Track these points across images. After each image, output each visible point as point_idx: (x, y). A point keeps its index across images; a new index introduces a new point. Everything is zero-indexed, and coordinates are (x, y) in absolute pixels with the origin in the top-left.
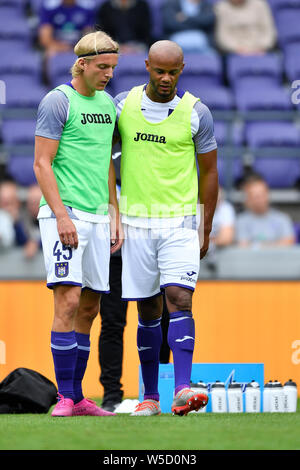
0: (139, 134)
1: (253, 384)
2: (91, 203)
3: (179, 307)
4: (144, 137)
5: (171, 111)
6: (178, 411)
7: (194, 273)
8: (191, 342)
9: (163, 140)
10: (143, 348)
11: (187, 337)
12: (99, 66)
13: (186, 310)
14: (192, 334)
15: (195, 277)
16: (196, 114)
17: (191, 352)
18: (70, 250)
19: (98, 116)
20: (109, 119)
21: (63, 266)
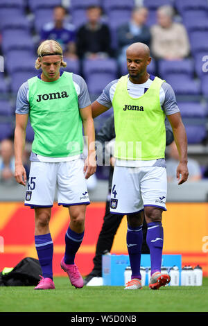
0: (126, 106)
1: (174, 268)
2: (50, 151)
3: (153, 220)
5: (146, 90)
6: (153, 286)
7: (164, 197)
8: (161, 242)
9: (142, 109)
10: (131, 245)
11: (158, 239)
13: (158, 221)
14: (162, 236)
15: (164, 200)
16: (162, 90)
17: (161, 248)
18: (34, 183)
19: (55, 94)
20: (65, 95)
21: (30, 193)
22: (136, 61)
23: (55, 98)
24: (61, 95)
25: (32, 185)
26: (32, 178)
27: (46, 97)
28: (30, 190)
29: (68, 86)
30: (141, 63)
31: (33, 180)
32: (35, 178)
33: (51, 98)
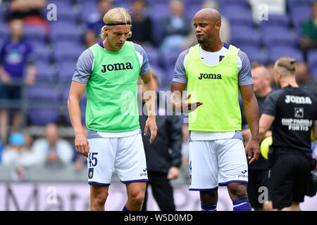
0: (201, 75)
4: (206, 76)
7: (246, 171)
9: (220, 77)
12: (115, 33)
18: (96, 159)
19: (119, 65)
20: (130, 66)
21: (91, 170)
22: (201, 25)
23: (120, 69)
24: (125, 66)
25: (94, 161)
26: (93, 154)
27: (110, 68)
28: (92, 167)
29: (132, 57)
30: (207, 27)
31: (95, 156)
32: (97, 154)
33: (116, 69)
